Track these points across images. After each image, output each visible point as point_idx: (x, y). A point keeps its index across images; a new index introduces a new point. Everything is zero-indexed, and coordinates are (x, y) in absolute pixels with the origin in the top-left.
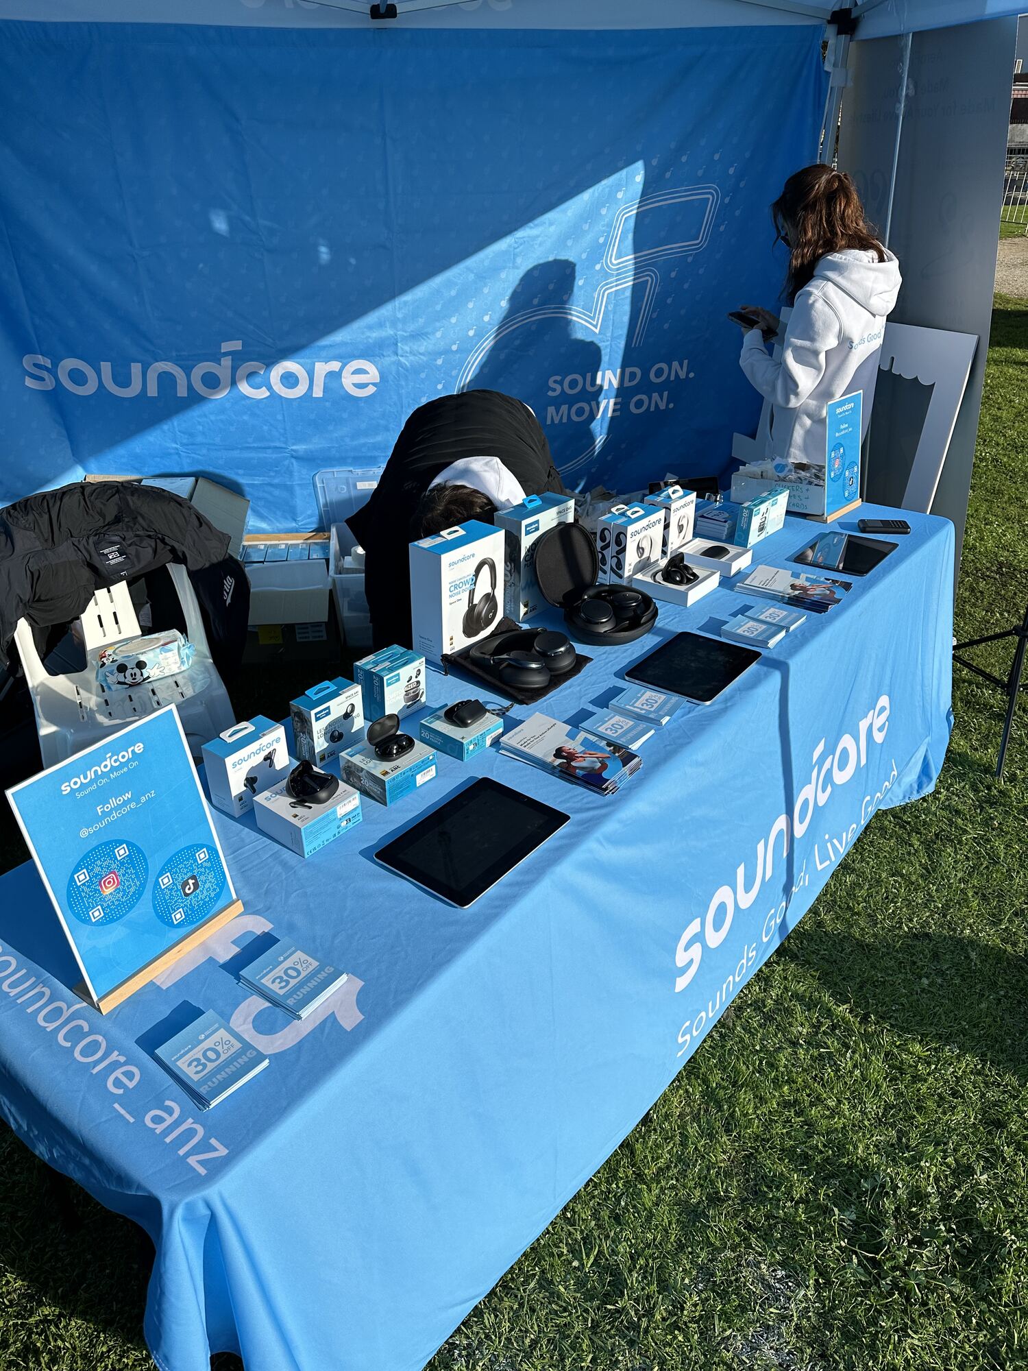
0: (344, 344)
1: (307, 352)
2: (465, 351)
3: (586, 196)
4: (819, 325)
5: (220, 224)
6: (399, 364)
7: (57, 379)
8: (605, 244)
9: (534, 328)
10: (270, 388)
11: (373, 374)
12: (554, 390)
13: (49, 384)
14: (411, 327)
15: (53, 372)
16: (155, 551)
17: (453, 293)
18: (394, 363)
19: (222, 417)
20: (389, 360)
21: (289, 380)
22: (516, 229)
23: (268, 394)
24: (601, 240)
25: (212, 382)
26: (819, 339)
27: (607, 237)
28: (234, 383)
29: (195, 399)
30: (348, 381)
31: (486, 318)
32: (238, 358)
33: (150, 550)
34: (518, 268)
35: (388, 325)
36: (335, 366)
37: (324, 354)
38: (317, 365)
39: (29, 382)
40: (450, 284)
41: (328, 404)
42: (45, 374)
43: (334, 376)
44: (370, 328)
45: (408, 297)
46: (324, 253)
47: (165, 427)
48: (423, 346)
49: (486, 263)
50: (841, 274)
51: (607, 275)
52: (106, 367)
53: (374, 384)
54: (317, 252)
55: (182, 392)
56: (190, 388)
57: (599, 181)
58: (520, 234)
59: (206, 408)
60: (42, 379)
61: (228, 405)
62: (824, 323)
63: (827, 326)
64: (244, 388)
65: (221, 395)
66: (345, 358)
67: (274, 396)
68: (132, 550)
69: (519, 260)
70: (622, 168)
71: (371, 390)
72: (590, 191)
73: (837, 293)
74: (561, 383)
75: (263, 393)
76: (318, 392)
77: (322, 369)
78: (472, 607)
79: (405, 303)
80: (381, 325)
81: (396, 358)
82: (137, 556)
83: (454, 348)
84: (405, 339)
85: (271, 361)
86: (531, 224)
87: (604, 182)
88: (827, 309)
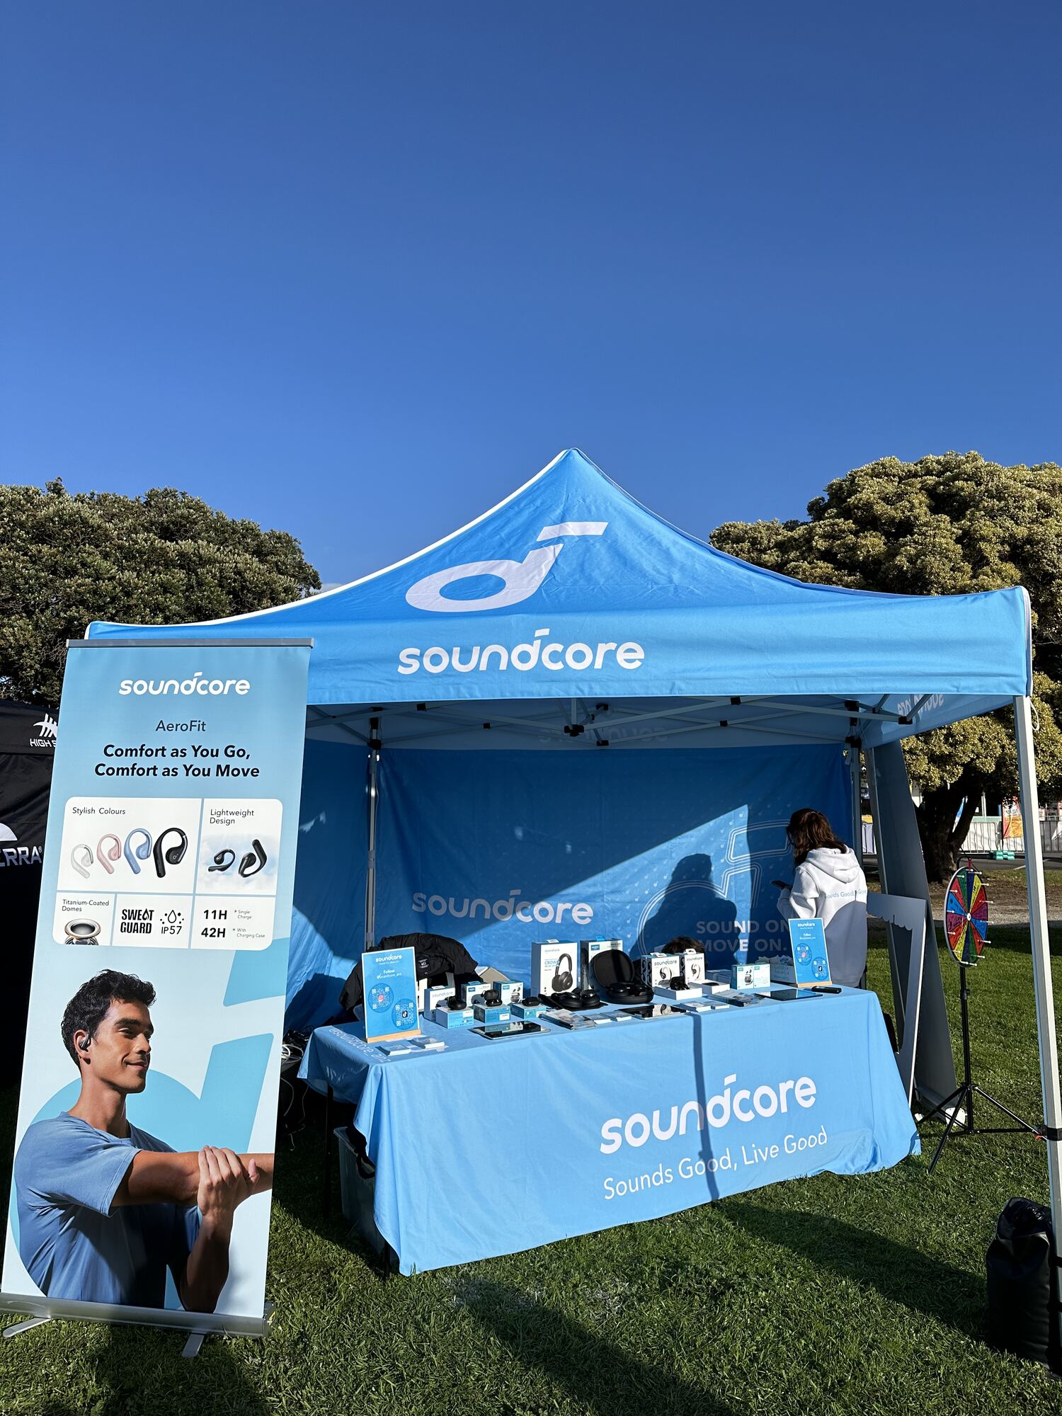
0: (574, 894)
1: (554, 897)
2: (643, 901)
3: (711, 823)
4: (804, 884)
5: (519, 833)
6: (604, 907)
7: (427, 907)
8: (725, 848)
9: (685, 892)
10: (533, 916)
11: (589, 911)
12: (701, 930)
13: (423, 909)
14: (611, 887)
15: (426, 902)
16: (442, 964)
17: (636, 870)
18: (602, 906)
19: (506, 931)
20: (599, 904)
21: (544, 912)
22: (671, 839)
23: (531, 919)
24: (722, 846)
25: (503, 911)
26: (805, 892)
27: (726, 845)
28: (514, 912)
29: (494, 920)
30: (575, 915)
31: (655, 885)
32: (518, 899)
33: (440, 963)
34: (674, 859)
35: (599, 885)
36: (569, 906)
37: (563, 899)
38: (559, 904)
39: (414, 907)
40: (633, 865)
41: (564, 927)
42: (422, 903)
43: (567, 912)
44: (589, 886)
45: (610, 871)
46: (569, 847)
47: (476, 936)
48: (618, 898)
49: (654, 856)
50: (815, 859)
51: (729, 866)
52: (452, 900)
53: (590, 917)
54: (565, 848)
55: (487, 916)
56: (492, 914)
57: (719, 816)
58: (673, 841)
59: (498, 926)
60: (420, 906)
61: (510, 924)
62: (807, 883)
63: (809, 885)
64: (519, 915)
65: (507, 919)
66: (575, 902)
67: (535, 920)
68: (432, 962)
69: (674, 855)
70: (732, 810)
71: (588, 921)
72: (714, 821)
73: (814, 869)
74: (705, 926)
75: (529, 919)
76: (558, 920)
77: (562, 907)
78: (557, 976)
79: (608, 874)
80: (595, 885)
81: (603, 904)
82: (434, 965)
83: (637, 900)
84: (608, 893)
85: (535, 901)
86: (680, 837)
87: (722, 817)
88: (808, 876)
